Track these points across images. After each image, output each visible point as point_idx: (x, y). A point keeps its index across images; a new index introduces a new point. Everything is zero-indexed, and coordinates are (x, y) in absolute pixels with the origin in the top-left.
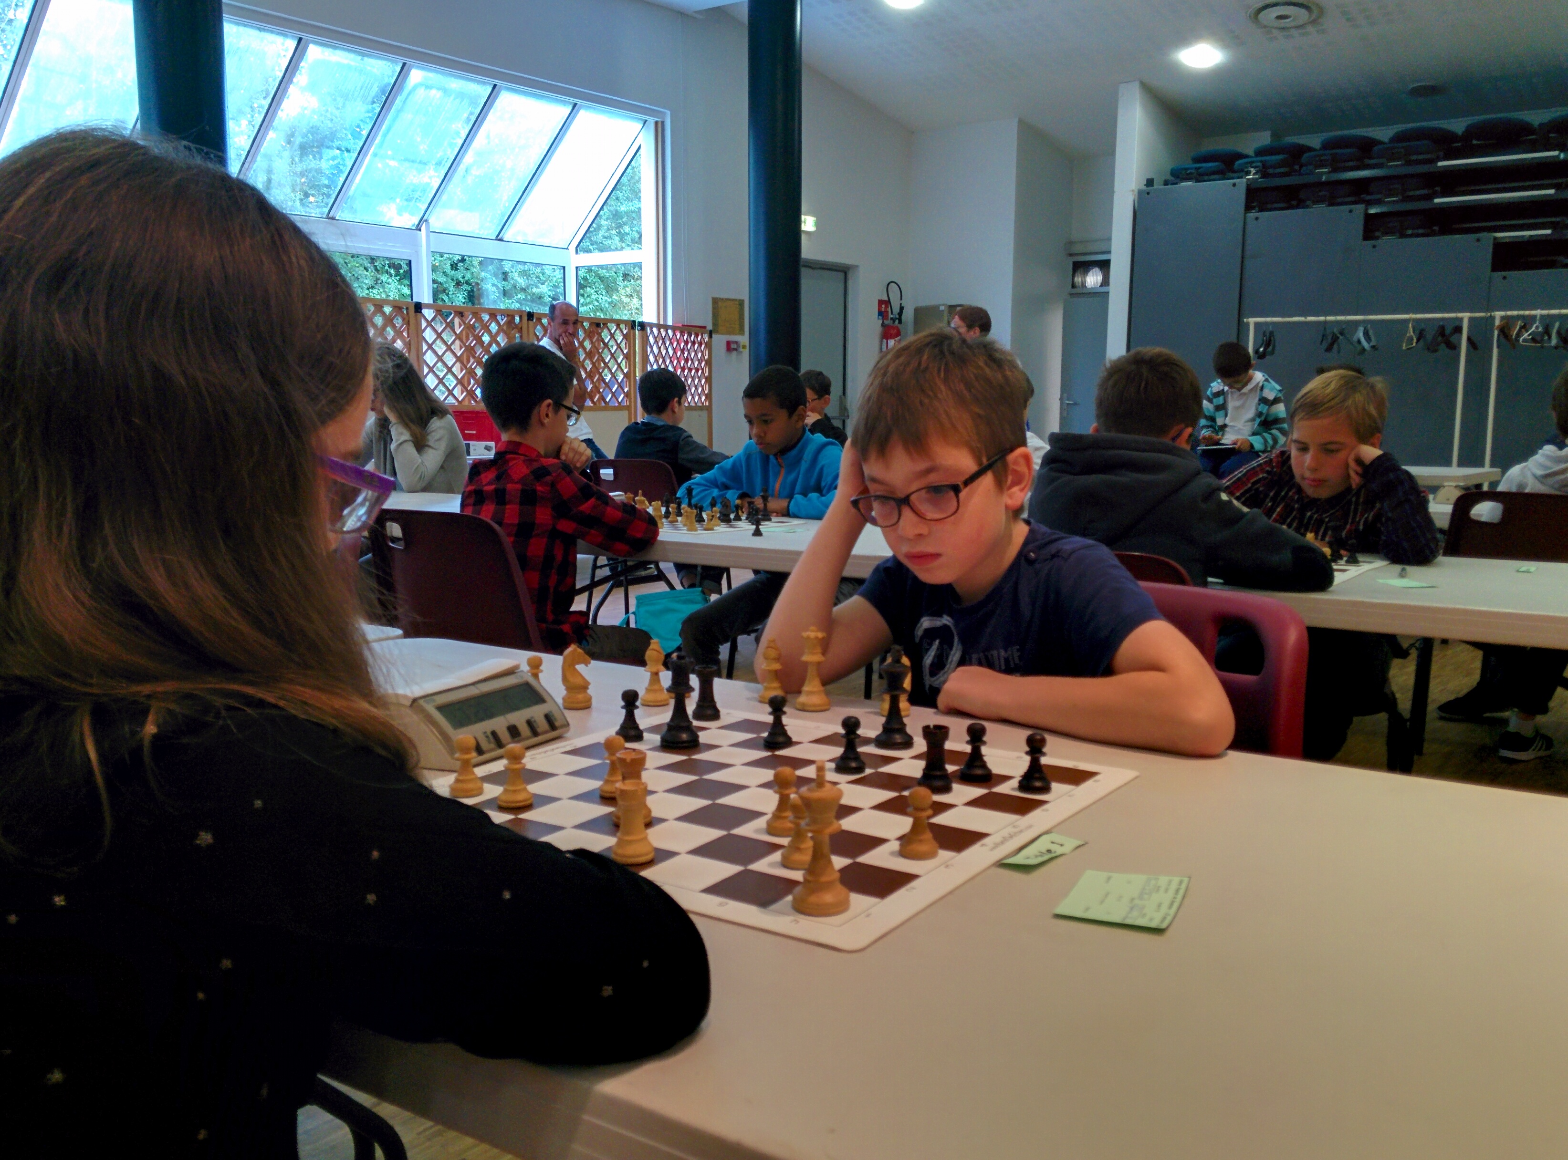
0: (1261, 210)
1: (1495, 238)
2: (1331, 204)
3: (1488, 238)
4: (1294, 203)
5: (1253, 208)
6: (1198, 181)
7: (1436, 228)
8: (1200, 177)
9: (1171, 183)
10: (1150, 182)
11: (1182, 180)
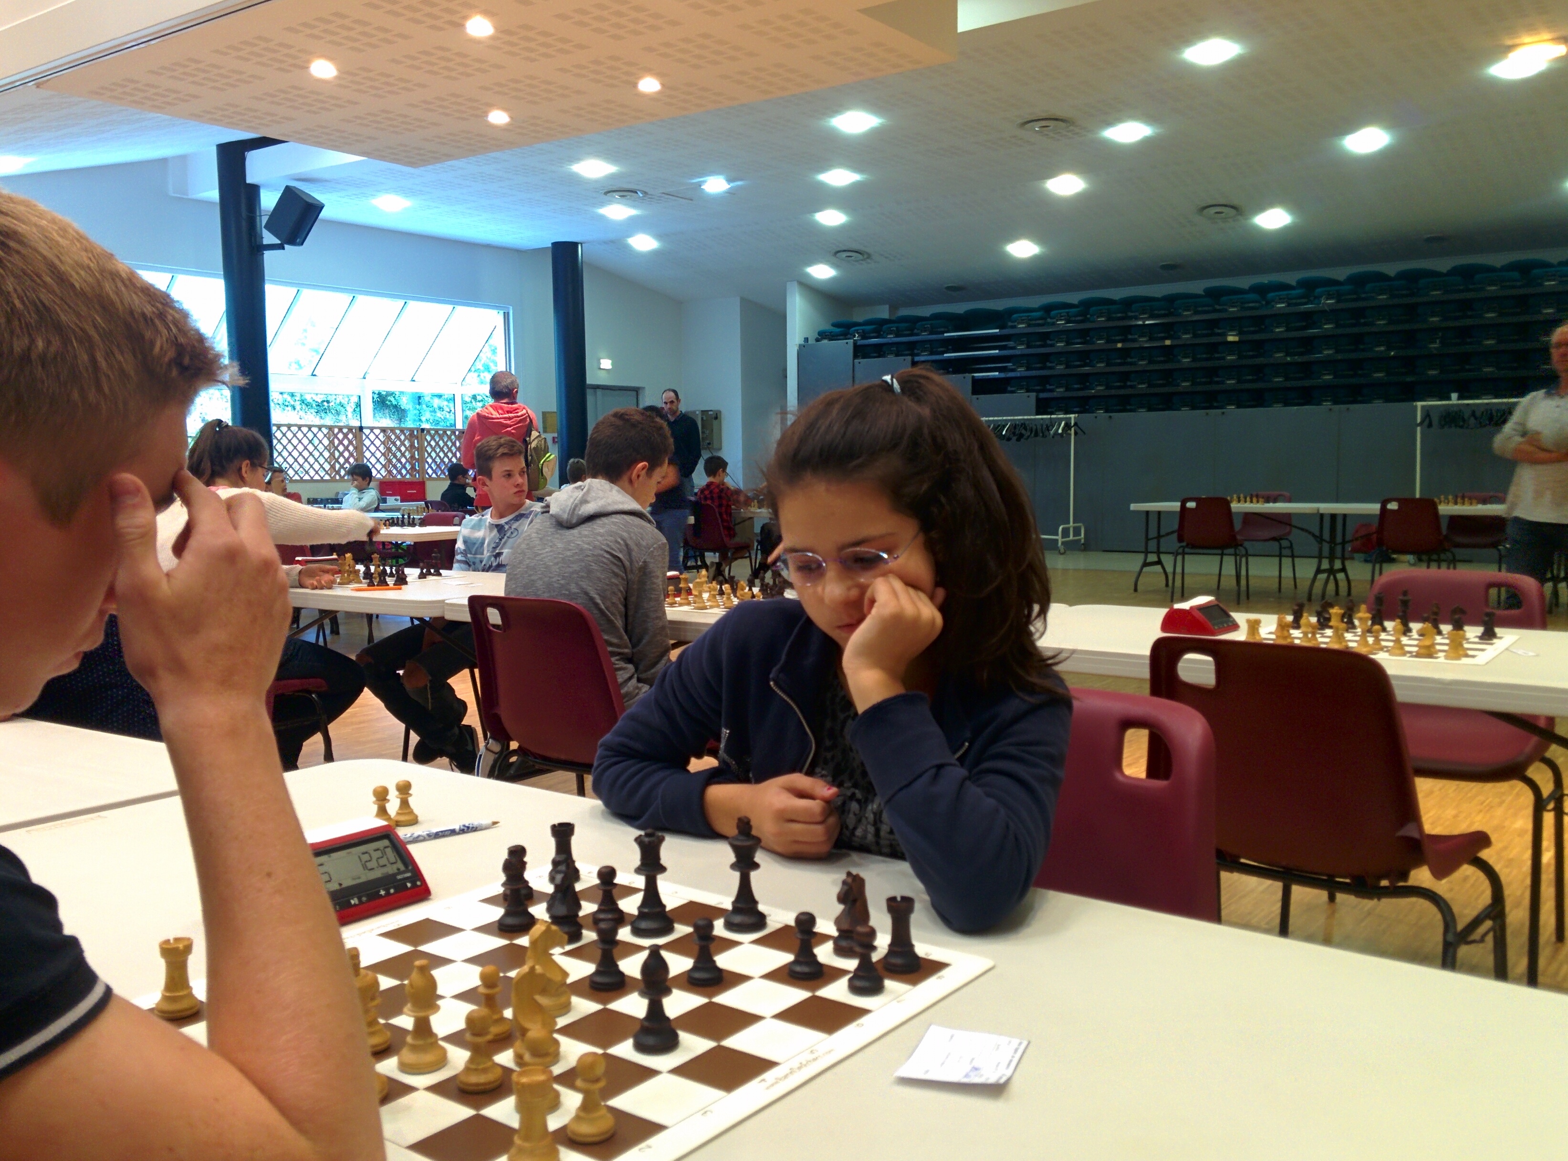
0: (864, 358)
1: (973, 377)
2: (897, 355)
3: (969, 376)
4: (882, 353)
5: (858, 356)
6: (831, 340)
7: (951, 370)
8: (831, 337)
9: (817, 340)
10: (806, 340)
11: (823, 338)
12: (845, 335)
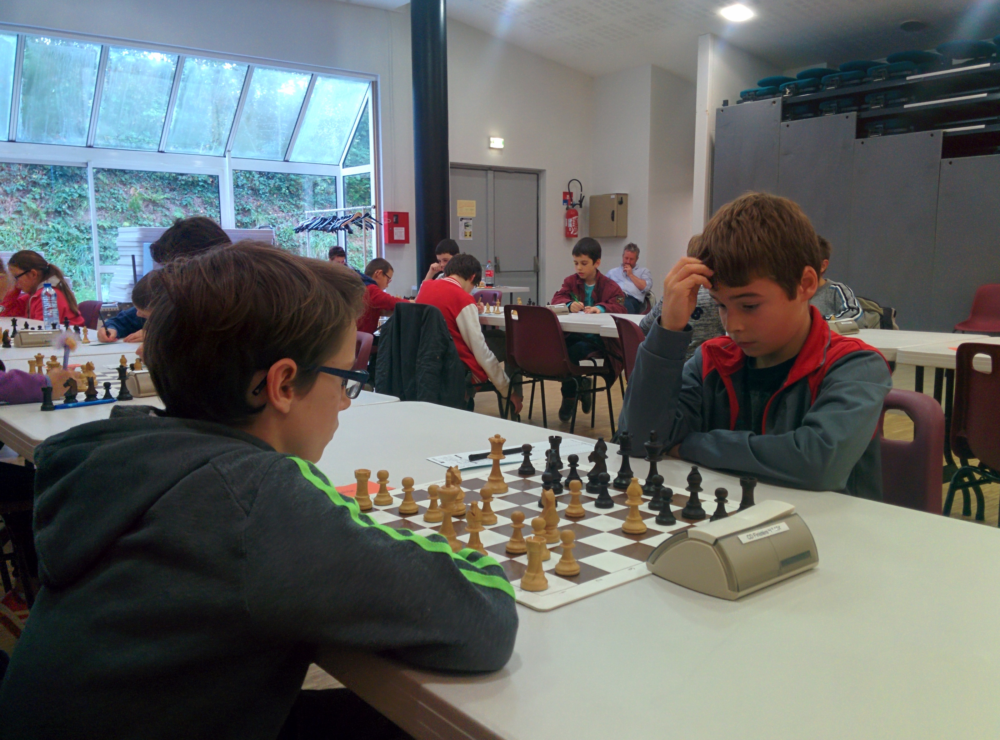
0: (793, 119)
1: (945, 133)
2: (838, 111)
3: (941, 133)
4: (818, 112)
5: (787, 118)
6: (755, 100)
8: (756, 96)
9: (738, 102)
10: (726, 103)
11: (745, 100)
12: (773, 93)
